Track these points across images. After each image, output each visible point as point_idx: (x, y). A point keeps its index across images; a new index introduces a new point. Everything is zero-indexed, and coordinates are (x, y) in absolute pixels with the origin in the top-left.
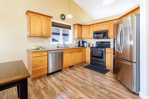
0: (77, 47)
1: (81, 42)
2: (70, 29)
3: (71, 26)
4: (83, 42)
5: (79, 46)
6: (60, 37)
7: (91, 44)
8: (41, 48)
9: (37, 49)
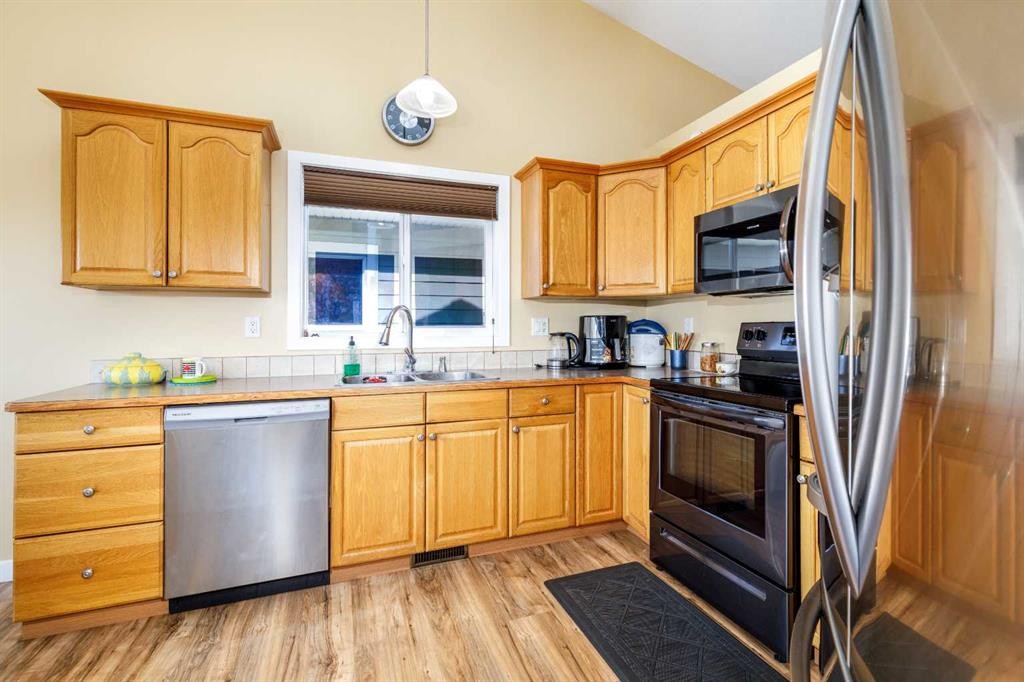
0: (556, 375)
1: (594, 333)
2: (490, 214)
3: (495, 189)
4: (615, 329)
5: (577, 363)
6: (396, 291)
7: (697, 346)
8: (187, 378)
9: (147, 384)
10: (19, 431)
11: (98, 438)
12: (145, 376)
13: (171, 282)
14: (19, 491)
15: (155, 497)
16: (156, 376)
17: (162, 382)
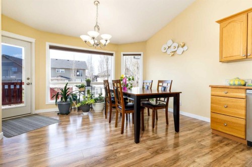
10: (212, 91)
11: (227, 95)
12: (239, 83)
13: (248, 57)
14: (212, 103)
15: (243, 112)
16: (243, 83)
17: (245, 85)
